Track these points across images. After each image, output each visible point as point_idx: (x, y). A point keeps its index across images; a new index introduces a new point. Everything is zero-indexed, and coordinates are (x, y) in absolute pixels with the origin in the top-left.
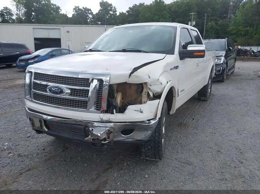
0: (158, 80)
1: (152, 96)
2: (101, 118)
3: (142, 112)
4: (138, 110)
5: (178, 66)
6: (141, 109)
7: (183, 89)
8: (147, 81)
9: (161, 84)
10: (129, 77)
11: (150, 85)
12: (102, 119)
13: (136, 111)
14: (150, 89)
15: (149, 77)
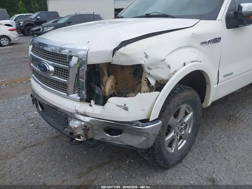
0: (163, 61)
1: (154, 85)
2: (77, 109)
3: (126, 109)
4: (121, 106)
5: (220, 38)
6: (125, 105)
7: (229, 72)
8: (142, 62)
9: (169, 67)
10: (113, 56)
11: (149, 68)
12: (77, 111)
13: (118, 106)
14: (149, 74)
15: (147, 57)
